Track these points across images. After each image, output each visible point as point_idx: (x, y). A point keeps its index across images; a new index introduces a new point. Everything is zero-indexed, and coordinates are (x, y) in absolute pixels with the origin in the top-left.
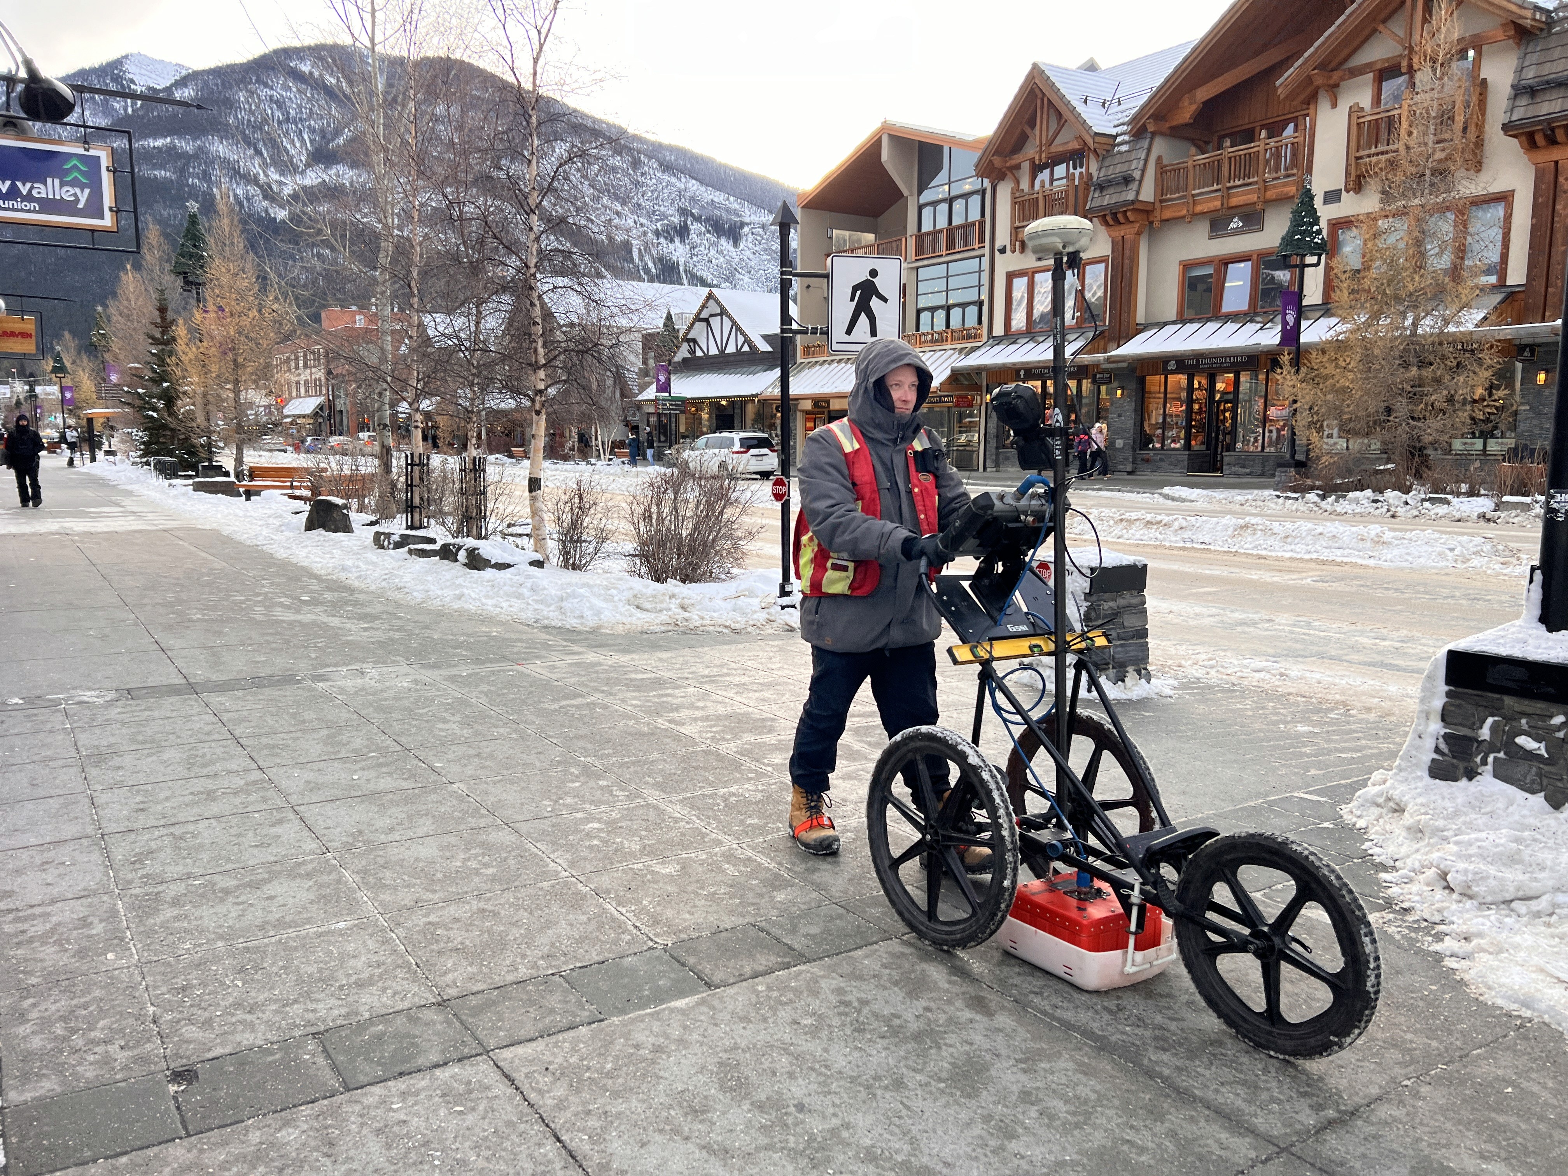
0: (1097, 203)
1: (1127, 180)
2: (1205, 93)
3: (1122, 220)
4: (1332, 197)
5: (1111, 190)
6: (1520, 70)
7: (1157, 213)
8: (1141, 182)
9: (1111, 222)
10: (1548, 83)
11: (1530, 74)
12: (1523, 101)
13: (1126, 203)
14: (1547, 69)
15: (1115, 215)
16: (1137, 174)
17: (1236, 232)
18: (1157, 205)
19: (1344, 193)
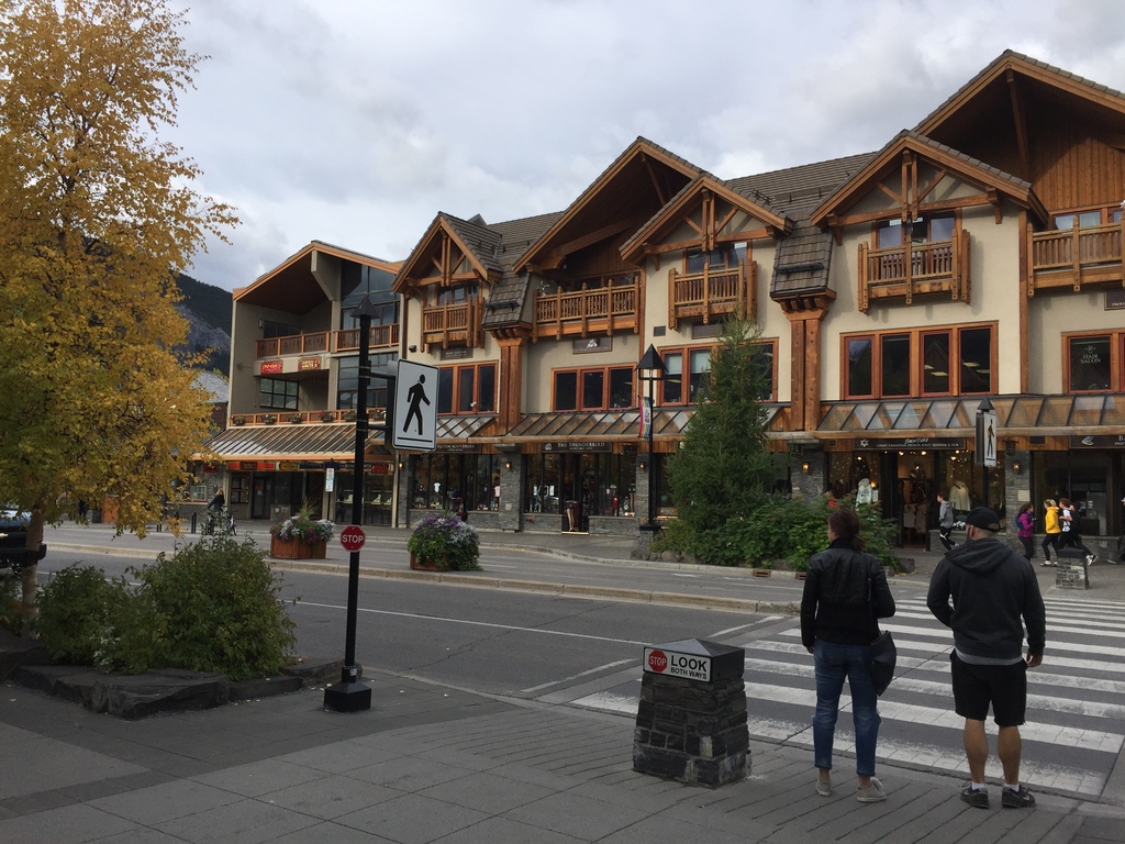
0: (489, 320)
1: (513, 305)
2: (568, 249)
3: (509, 335)
4: (659, 331)
5: (501, 312)
6: (778, 258)
7: (534, 331)
8: (523, 307)
9: (501, 335)
10: (797, 268)
11: (785, 260)
12: (783, 278)
13: (512, 322)
14: (795, 259)
15: (503, 331)
16: (520, 302)
17: (592, 351)
18: (535, 325)
19: (667, 329)
